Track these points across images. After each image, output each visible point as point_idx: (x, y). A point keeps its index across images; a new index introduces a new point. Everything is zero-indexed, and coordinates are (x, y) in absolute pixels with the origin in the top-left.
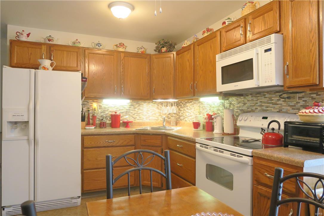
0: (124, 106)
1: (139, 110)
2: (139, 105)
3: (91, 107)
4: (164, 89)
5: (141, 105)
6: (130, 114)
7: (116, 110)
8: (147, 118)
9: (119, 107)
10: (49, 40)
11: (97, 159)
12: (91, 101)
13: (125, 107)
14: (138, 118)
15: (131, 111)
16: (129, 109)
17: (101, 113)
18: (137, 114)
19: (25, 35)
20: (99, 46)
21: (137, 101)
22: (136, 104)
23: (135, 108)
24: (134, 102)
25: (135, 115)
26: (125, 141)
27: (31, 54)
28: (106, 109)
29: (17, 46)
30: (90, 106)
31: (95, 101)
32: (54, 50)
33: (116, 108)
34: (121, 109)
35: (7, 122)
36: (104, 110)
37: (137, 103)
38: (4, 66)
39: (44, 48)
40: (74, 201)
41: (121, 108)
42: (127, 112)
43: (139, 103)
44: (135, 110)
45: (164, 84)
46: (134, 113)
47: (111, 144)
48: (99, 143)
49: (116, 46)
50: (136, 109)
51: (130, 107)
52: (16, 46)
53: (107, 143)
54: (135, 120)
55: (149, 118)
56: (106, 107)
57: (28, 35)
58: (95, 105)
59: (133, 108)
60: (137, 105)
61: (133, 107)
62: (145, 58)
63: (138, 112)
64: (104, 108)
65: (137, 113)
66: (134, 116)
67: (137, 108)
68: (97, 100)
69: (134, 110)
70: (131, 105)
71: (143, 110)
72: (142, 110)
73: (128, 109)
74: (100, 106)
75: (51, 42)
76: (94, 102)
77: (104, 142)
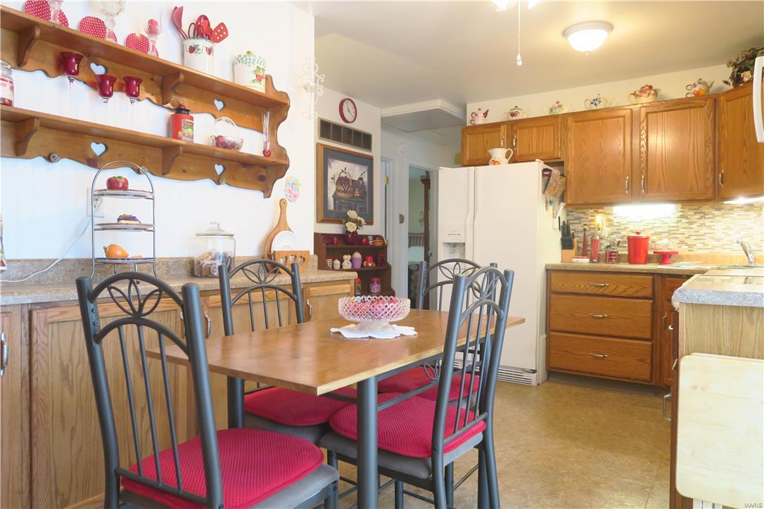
0: (663, 220)
1: (704, 228)
2: (702, 215)
3: (593, 223)
4: (745, 173)
5: (707, 214)
6: (677, 236)
7: (644, 227)
8: (725, 247)
9: (651, 222)
10: (513, 115)
11: (573, 315)
12: (592, 211)
13: (666, 221)
14: (699, 245)
15: (681, 230)
16: (675, 225)
17: (612, 234)
18: (695, 237)
19: (481, 115)
20: (595, 104)
21: (696, 207)
22: (695, 213)
23: (692, 223)
24: (690, 209)
25: (692, 237)
26: (631, 287)
27: (487, 142)
28: (622, 227)
29: (470, 134)
30: (590, 221)
31: (600, 211)
32: (518, 130)
33: (644, 223)
34: (655, 225)
35: (444, 243)
36: (618, 228)
37: (696, 211)
38: (441, 168)
39: (503, 128)
40: (526, 375)
41: (655, 223)
42: (671, 232)
43: (704, 211)
44: (692, 226)
45: (745, 161)
46: (687, 233)
47: (600, 291)
48: (577, 286)
49: (634, 95)
50: (695, 226)
51: (678, 222)
52: (468, 136)
53: (593, 287)
54: (690, 249)
55: (731, 247)
56: (623, 222)
57: (486, 114)
58: (599, 219)
59: (687, 223)
60: (698, 216)
61: (687, 221)
62: (702, 106)
63: (698, 232)
64: (618, 224)
65: (697, 234)
66: (690, 242)
67: (695, 222)
68: (602, 208)
69: (690, 228)
70: (682, 216)
71: (713, 228)
72: (709, 227)
73: (672, 225)
74: (609, 220)
75: (514, 118)
76: (598, 212)
77: (588, 286)
